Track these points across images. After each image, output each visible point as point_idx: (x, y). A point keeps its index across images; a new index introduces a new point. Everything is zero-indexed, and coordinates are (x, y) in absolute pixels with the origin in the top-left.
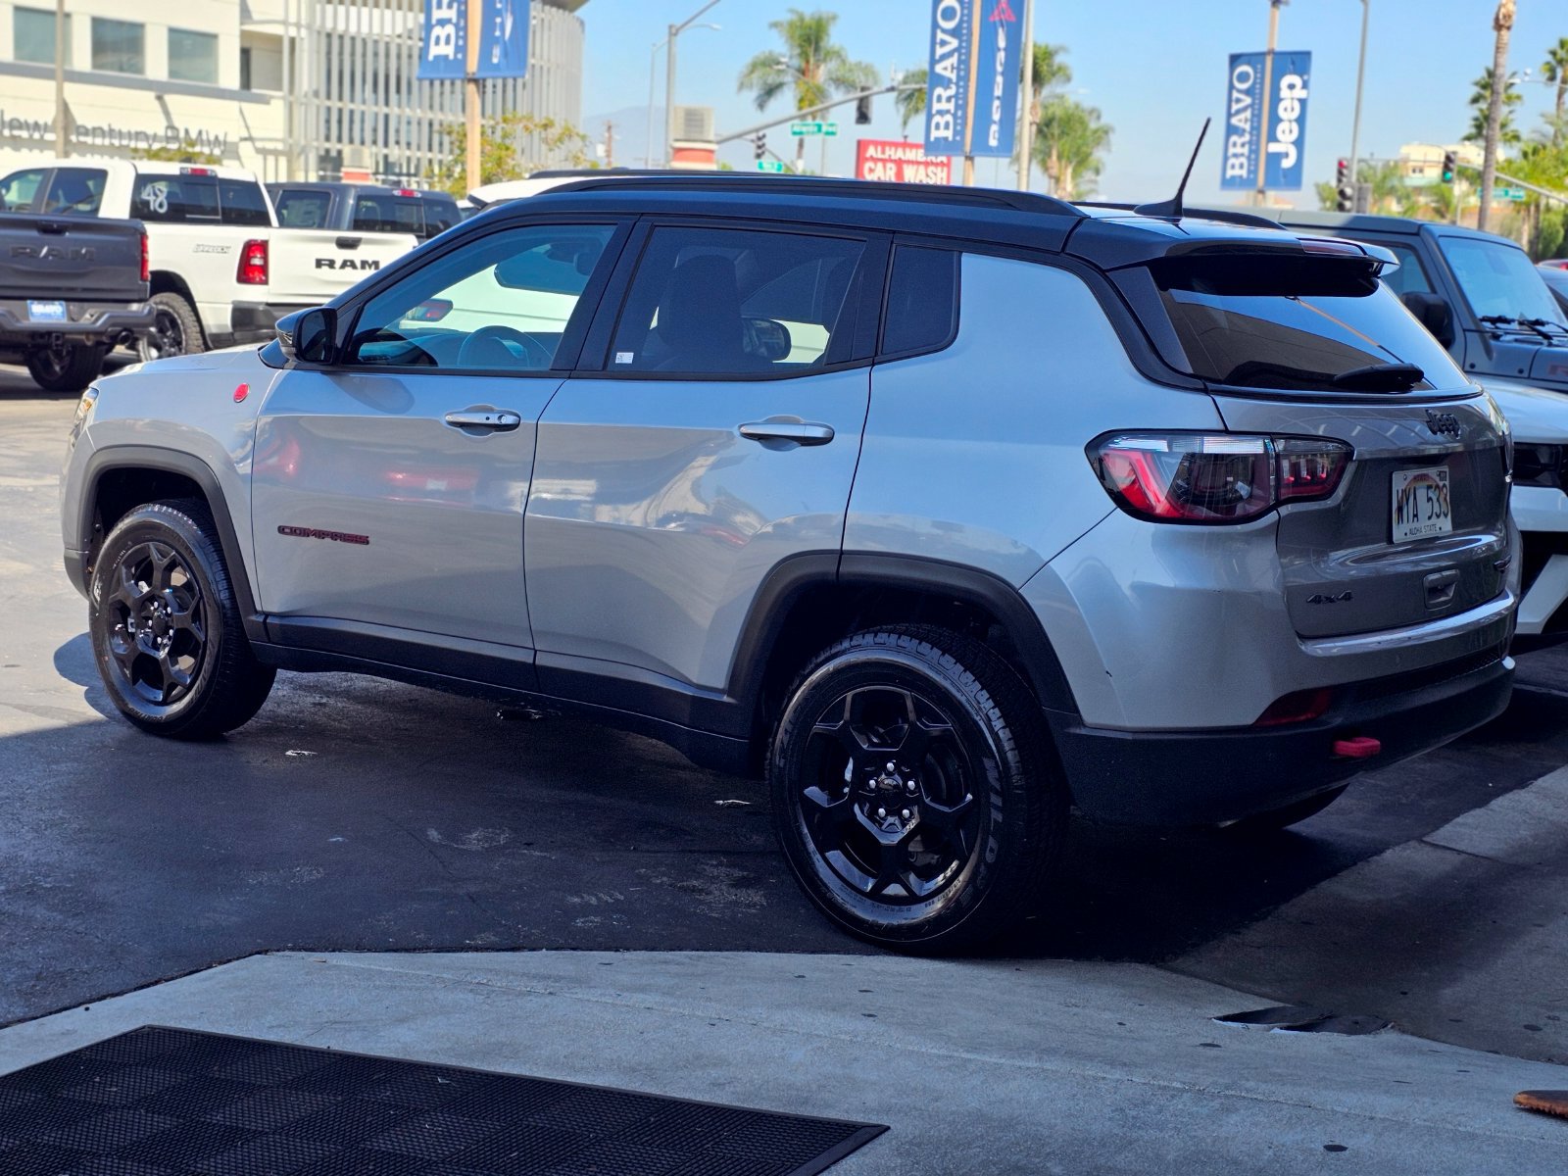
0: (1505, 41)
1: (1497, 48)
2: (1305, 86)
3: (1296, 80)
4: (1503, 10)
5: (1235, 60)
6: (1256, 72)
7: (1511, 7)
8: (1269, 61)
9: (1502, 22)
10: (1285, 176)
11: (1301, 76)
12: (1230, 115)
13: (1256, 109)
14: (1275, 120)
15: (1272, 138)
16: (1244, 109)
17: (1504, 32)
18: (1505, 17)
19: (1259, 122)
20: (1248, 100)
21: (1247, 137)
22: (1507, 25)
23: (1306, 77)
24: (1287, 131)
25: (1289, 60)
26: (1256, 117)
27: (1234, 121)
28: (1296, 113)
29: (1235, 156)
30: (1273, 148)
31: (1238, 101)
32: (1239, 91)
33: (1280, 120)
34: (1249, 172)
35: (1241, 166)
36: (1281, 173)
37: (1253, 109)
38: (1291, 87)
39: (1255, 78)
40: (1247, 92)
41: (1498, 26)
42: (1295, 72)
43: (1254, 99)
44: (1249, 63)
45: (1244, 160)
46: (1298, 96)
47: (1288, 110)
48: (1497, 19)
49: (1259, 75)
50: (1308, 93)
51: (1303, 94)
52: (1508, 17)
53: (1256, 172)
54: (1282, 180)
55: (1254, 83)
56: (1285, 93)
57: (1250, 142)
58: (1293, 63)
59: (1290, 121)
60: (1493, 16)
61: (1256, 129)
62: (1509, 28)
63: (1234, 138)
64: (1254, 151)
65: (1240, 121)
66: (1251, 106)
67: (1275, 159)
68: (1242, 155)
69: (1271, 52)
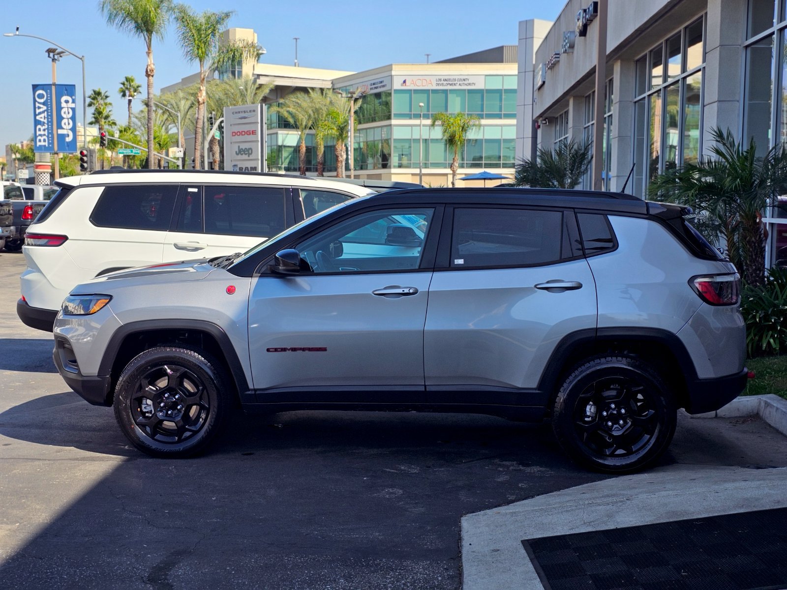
0: (151, 82)
1: (148, 85)
2: (74, 101)
3: (69, 99)
4: (149, 68)
5: (35, 87)
6: (47, 94)
7: (152, 66)
8: (53, 88)
9: (149, 73)
10: (68, 146)
11: (71, 97)
12: (35, 115)
13: (49, 111)
14: (60, 118)
15: (60, 127)
16: (43, 112)
17: (151, 78)
18: (150, 71)
19: (52, 118)
20: (45, 108)
21: (46, 126)
22: (152, 74)
23: (74, 97)
24: (67, 124)
25: (64, 89)
26: (50, 116)
27: (38, 118)
28: (71, 115)
29: (40, 135)
30: (60, 132)
31: (39, 108)
32: (39, 103)
33: (63, 118)
34: (49, 143)
35: (44, 141)
36: (66, 144)
37: (48, 113)
38: (67, 102)
39: (47, 97)
40: (44, 104)
41: (148, 75)
42: (68, 95)
43: (47, 107)
44: (43, 89)
45: (45, 137)
46: (71, 107)
47: (66, 114)
48: (147, 71)
49: (49, 96)
50: (75, 106)
51: (73, 106)
52: (152, 71)
53: (53, 143)
54: (67, 148)
55: (47, 99)
56: (64, 105)
57: (48, 129)
58: (66, 90)
59: (68, 119)
60: (145, 70)
61: (50, 122)
62: (153, 76)
63: (39, 126)
64: (51, 133)
65: (41, 118)
66: (47, 110)
67: (62, 137)
68: (44, 135)
69: (54, 84)
